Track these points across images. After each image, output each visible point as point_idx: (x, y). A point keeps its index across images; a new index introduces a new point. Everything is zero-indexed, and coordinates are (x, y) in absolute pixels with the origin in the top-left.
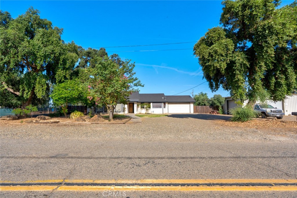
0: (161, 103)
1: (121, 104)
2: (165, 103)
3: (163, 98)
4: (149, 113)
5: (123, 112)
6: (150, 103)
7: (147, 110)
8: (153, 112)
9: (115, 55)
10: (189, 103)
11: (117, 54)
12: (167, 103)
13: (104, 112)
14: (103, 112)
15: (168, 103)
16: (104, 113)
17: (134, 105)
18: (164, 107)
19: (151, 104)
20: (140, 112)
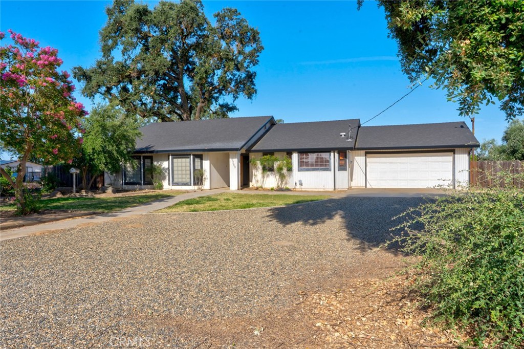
0: (328, 154)
1: (188, 160)
2: (343, 152)
3: (343, 134)
4: (288, 186)
5: (195, 184)
6: (289, 153)
7: (282, 177)
8: (301, 184)
9: (230, 10)
10: (450, 149)
11: (233, 9)
12: (363, 152)
13: (145, 184)
14: (140, 184)
15: (366, 153)
16: (143, 187)
17: (230, 159)
18: (340, 165)
19: (295, 156)
20: (259, 185)
